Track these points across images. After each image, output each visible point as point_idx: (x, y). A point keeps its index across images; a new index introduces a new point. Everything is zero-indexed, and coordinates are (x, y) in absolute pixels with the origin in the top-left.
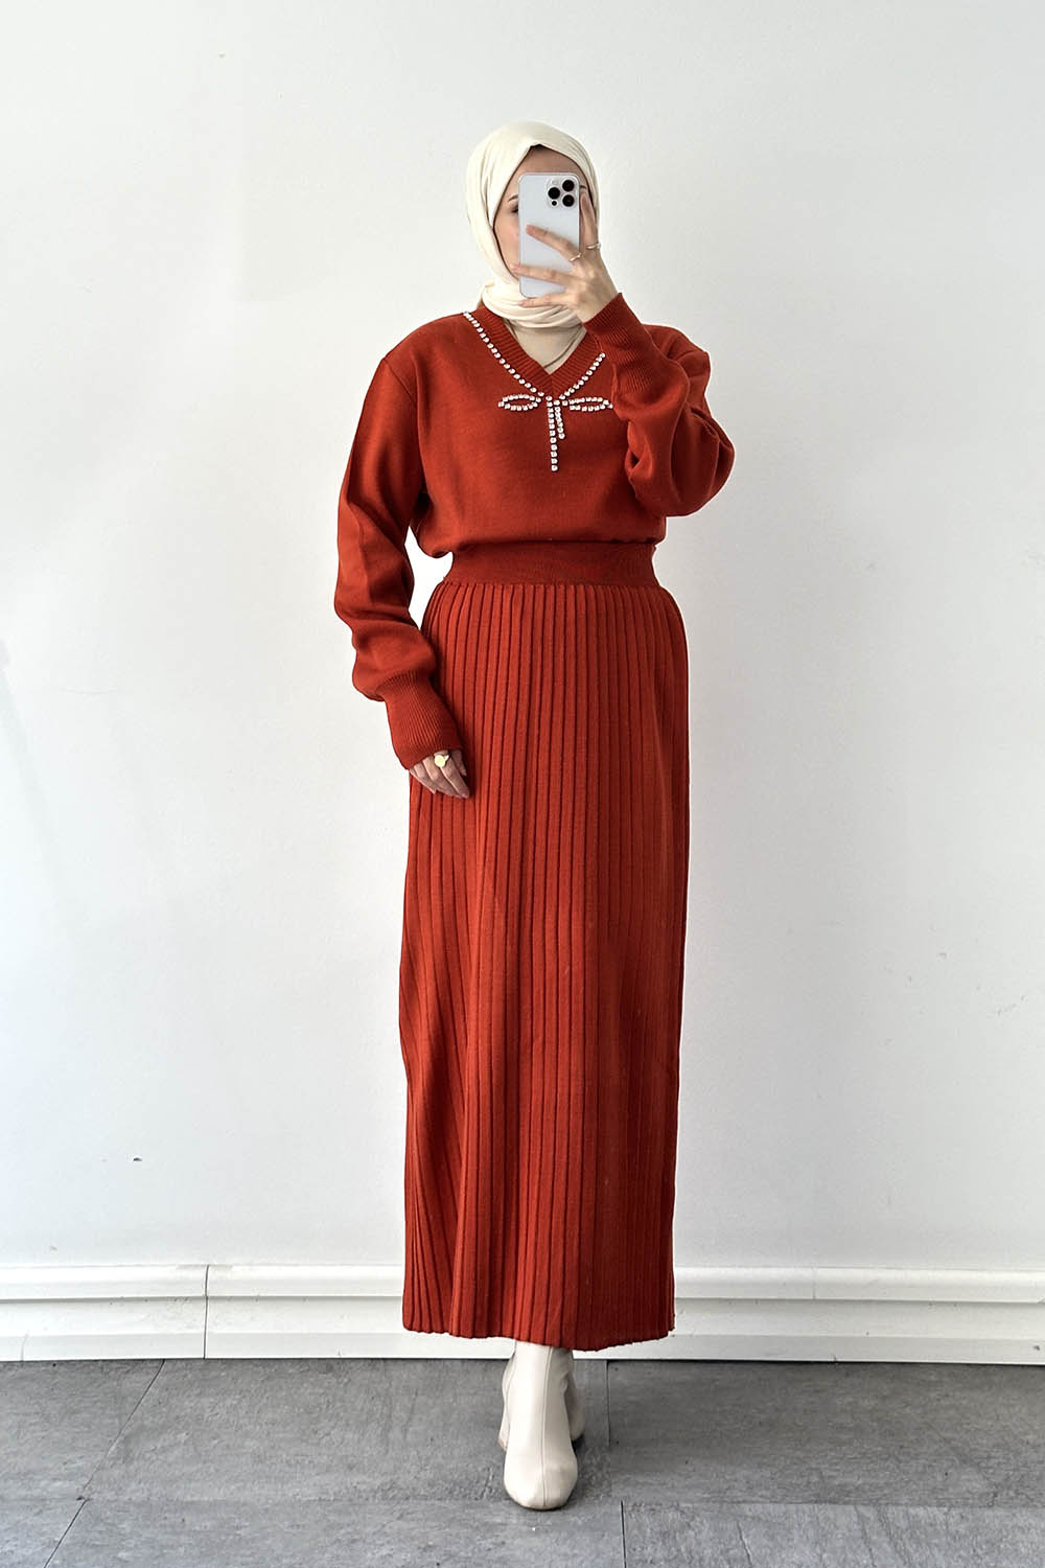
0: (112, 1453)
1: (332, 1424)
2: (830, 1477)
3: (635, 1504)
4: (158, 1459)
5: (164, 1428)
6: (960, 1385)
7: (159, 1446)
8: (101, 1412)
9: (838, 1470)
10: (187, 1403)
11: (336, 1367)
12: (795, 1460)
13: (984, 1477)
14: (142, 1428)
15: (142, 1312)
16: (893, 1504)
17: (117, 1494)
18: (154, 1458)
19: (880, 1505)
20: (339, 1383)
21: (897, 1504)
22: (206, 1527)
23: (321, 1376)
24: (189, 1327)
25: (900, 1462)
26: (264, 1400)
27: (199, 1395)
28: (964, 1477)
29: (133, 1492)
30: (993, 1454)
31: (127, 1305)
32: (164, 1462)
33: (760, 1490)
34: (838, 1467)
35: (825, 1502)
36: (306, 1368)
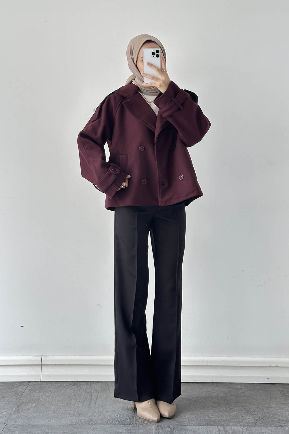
0: (14, 410)
2: (211, 417)
3: (158, 426)
5: (29, 402)
6: (247, 389)
7: (27, 408)
8: (12, 397)
9: (213, 415)
10: (35, 395)
11: (77, 384)
12: (202, 413)
13: (253, 417)
14: (23, 403)
15: (24, 369)
16: (228, 426)
17: (15, 423)
18: (26, 411)
19: (224, 426)
20: (77, 389)
23: (73, 387)
24: (37, 373)
25: (230, 413)
26: (57, 394)
27: (38, 392)
28: (248, 417)
29: (20, 422)
30: (256, 410)
31: (19, 367)
32: (28, 413)
33: (191, 422)
35: (210, 425)
36: (69, 384)
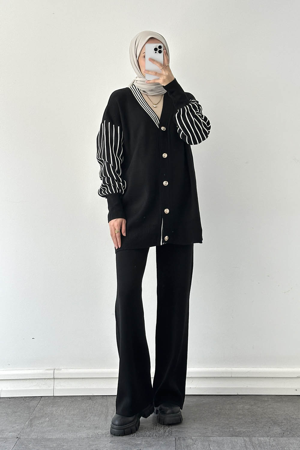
0: (27, 424)
1: (91, 415)
2: (236, 429)
3: (179, 438)
4: (40, 426)
5: (42, 416)
6: (274, 401)
7: (40, 422)
8: (23, 412)
9: (238, 427)
10: (48, 409)
11: (92, 398)
12: (226, 424)
13: (281, 428)
14: (35, 417)
15: (35, 383)
16: (254, 437)
17: (28, 436)
18: (39, 425)
19: (250, 437)
20: (93, 403)
21: (256, 437)
22: (54, 446)
23: (88, 401)
24: (50, 387)
25: (256, 424)
26: (71, 408)
27: (52, 407)
28: (275, 428)
29: (33, 435)
30: (283, 422)
31: (31, 381)
32: (41, 427)
33: (215, 433)
34: (238, 426)
35: (234, 436)
36: (83, 398)
